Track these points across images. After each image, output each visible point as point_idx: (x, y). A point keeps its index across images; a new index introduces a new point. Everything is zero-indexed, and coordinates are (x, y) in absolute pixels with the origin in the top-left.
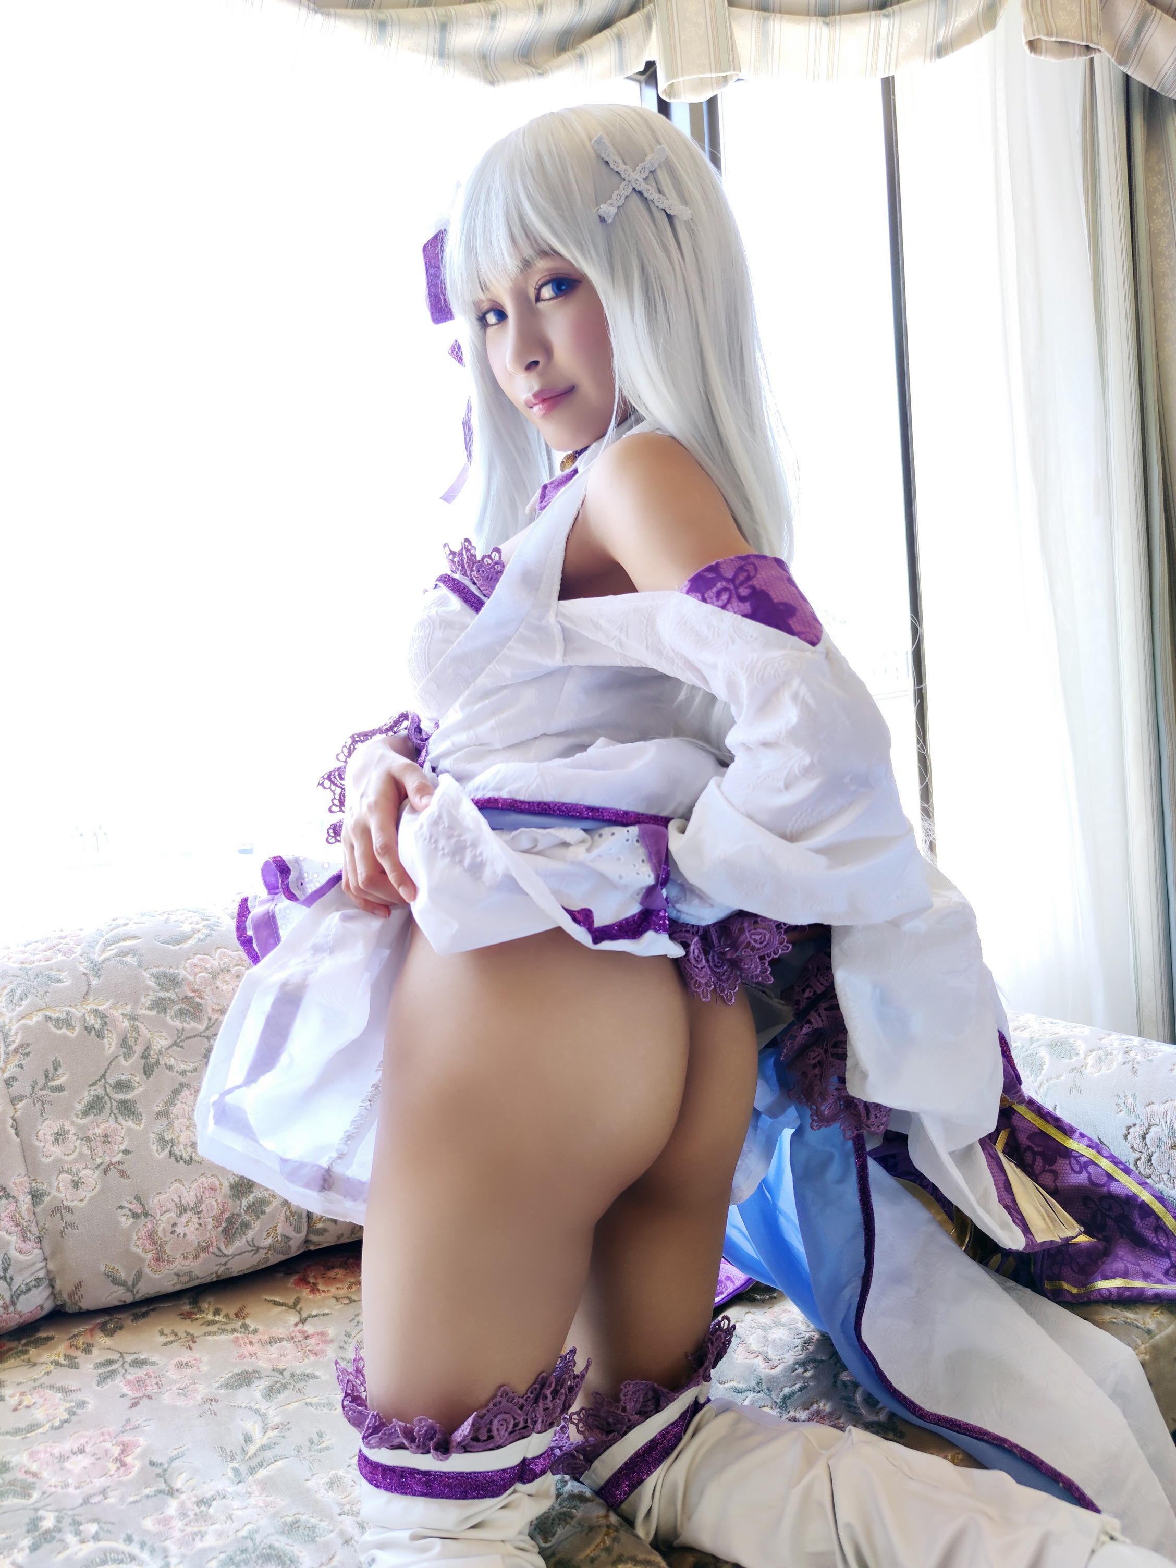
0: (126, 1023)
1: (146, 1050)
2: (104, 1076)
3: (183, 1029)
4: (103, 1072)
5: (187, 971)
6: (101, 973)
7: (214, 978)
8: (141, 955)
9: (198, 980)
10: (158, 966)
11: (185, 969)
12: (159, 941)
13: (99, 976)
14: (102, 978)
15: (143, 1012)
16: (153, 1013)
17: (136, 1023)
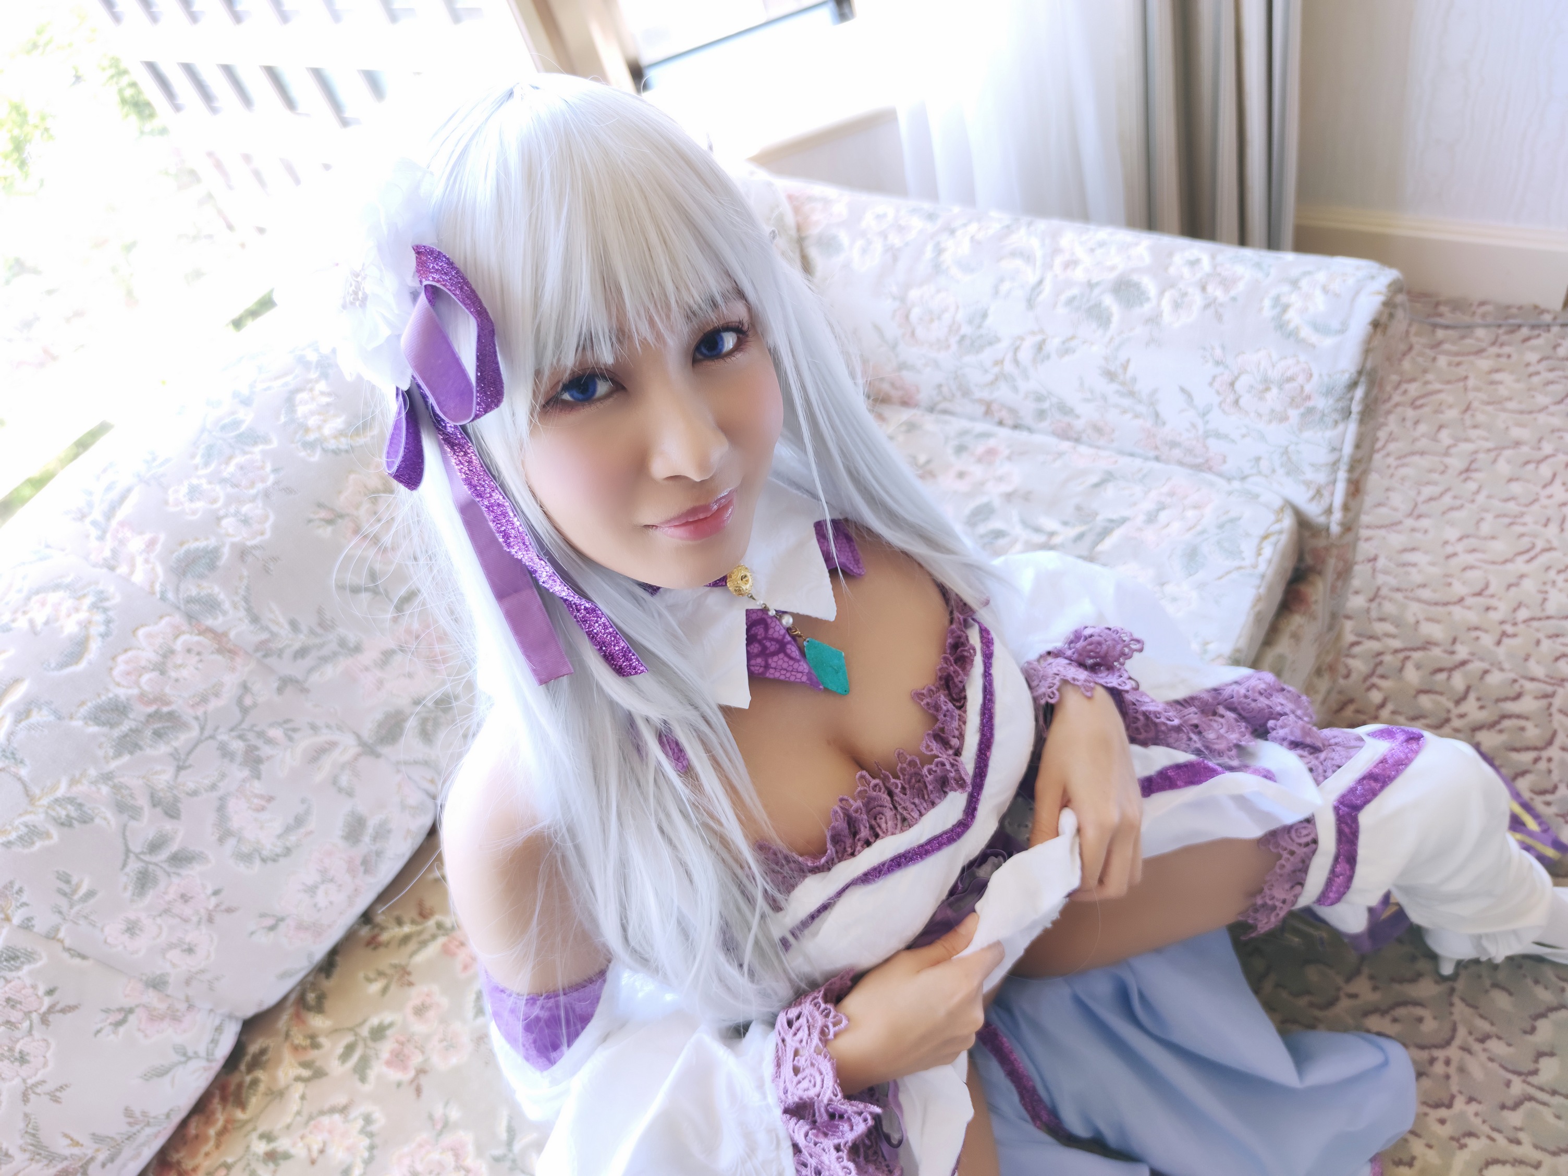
1: (152, 797)
2: (128, 851)
4: (124, 849)
5: (123, 686)
6: (19, 756)
7: (163, 673)
8: (48, 703)
9: (146, 688)
10: (83, 703)
11: (118, 684)
12: (53, 670)
13: (22, 762)
14: (27, 761)
15: (113, 765)
16: (126, 758)
17: (116, 781)
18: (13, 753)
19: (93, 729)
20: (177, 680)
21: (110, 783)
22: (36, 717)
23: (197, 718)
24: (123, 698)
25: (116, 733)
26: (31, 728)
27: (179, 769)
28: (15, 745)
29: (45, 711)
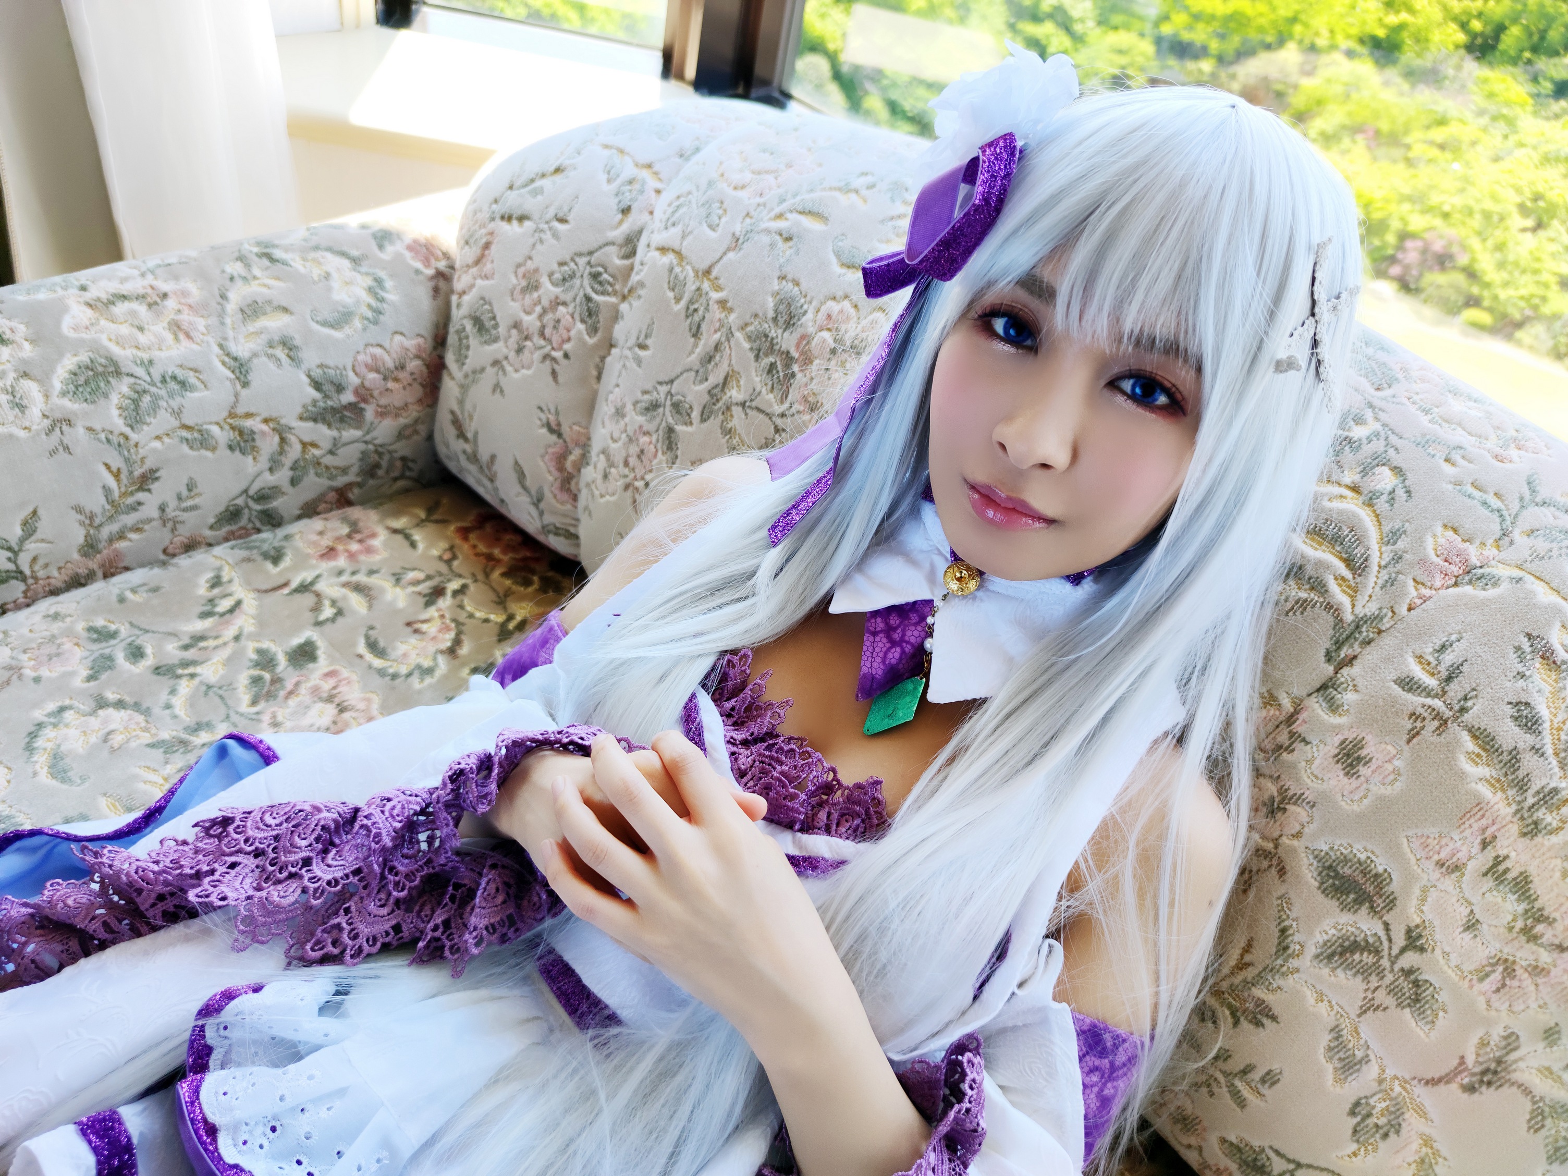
2: (672, 382)
3: (760, 393)
4: (673, 375)
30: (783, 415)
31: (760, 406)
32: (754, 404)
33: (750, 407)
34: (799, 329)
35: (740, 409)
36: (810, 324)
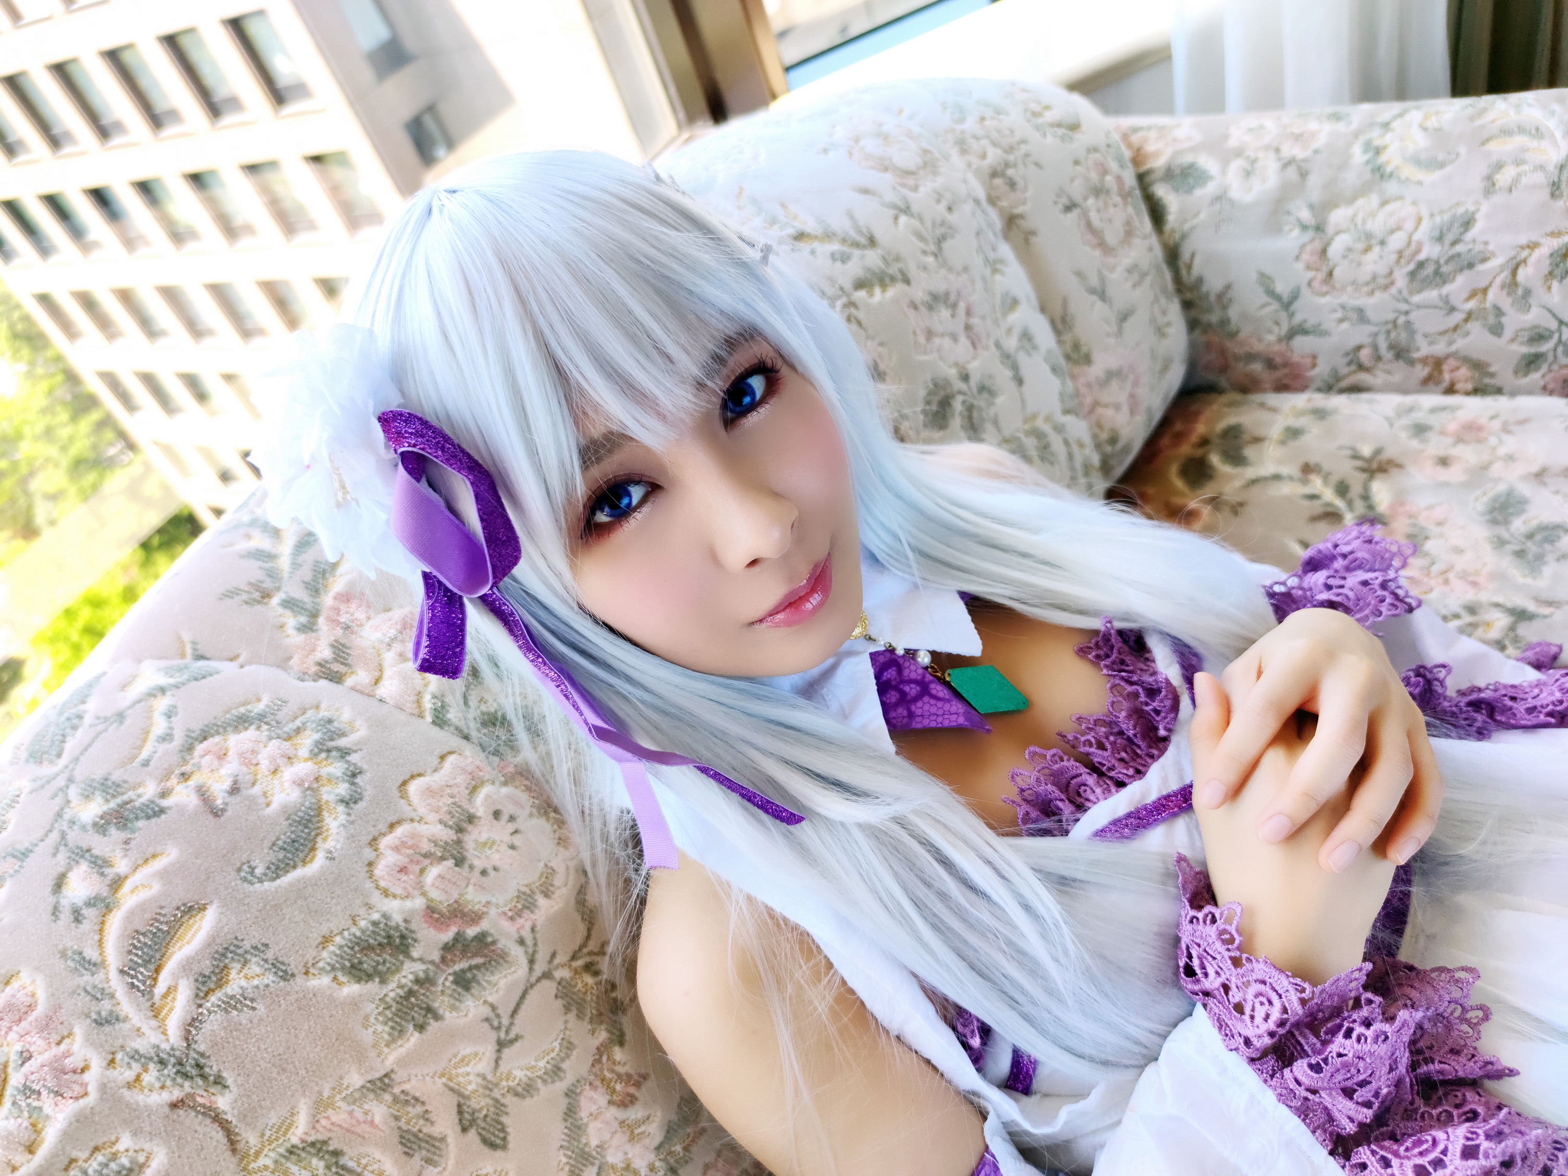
0: (379, 1111)
1: (460, 1112)
3: (493, 1008)
5: (395, 896)
6: (212, 1068)
7: (460, 862)
8: (260, 949)
9: (435, 895)
10: (326, 940)
11: (386, 893)
12: (261, 881)
13: (219, 1081)
14: (229, 1078)
15: (391, 1058)
16: (413, 1039)
17: (397, 1090)
18: (199, 1066)
19: (351, 989)
20: (484, 873)
21: (387, 1097)
22: (236, 983)
23: (521, 942)
24: (397, 918)
25: (391, 990)
26: (232, 1004)
27: (501, 1045)
28: (202, 1048)
29: (254, 968)
30: (532, 962)
31: (512, 1006)
32: (505, 1021)
33: (507, 1032)
34: (413, 926)
35: (506, 1052)
36: (408, 904)
